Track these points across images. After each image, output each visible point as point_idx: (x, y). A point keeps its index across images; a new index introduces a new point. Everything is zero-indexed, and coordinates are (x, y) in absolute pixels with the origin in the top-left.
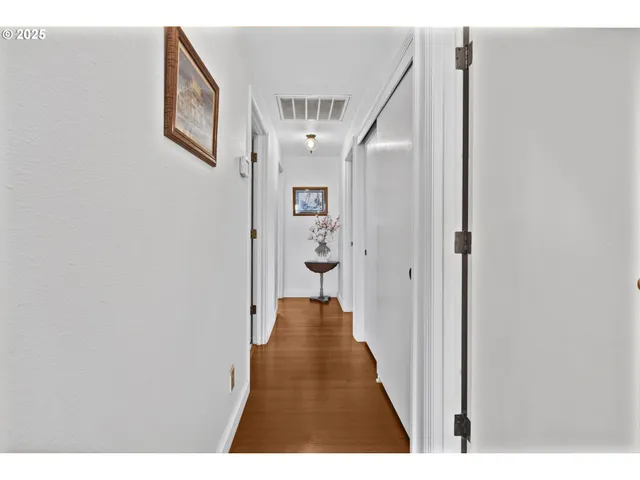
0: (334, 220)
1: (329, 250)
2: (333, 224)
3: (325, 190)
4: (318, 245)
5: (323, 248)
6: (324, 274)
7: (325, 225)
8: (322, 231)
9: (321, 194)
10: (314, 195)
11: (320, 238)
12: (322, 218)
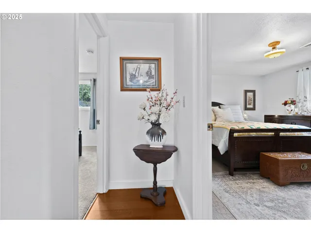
0: (171, 95)
1: (164, 132)
2: (169, 100)
3: (158, 60)
4: (150, 126)
5: (156, 130)
6: (158, 165)
7: (158, 102)
8: (156, 109)
9: (153, 66)
10: (145, 67)
11: (153, 118)
12: (154, 94)
